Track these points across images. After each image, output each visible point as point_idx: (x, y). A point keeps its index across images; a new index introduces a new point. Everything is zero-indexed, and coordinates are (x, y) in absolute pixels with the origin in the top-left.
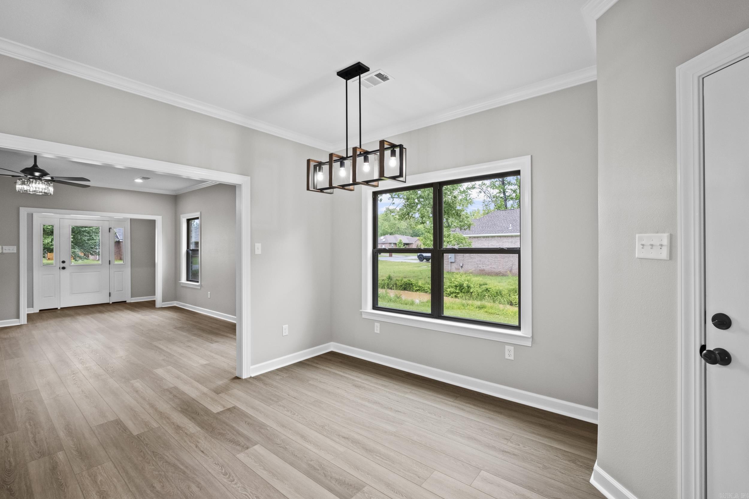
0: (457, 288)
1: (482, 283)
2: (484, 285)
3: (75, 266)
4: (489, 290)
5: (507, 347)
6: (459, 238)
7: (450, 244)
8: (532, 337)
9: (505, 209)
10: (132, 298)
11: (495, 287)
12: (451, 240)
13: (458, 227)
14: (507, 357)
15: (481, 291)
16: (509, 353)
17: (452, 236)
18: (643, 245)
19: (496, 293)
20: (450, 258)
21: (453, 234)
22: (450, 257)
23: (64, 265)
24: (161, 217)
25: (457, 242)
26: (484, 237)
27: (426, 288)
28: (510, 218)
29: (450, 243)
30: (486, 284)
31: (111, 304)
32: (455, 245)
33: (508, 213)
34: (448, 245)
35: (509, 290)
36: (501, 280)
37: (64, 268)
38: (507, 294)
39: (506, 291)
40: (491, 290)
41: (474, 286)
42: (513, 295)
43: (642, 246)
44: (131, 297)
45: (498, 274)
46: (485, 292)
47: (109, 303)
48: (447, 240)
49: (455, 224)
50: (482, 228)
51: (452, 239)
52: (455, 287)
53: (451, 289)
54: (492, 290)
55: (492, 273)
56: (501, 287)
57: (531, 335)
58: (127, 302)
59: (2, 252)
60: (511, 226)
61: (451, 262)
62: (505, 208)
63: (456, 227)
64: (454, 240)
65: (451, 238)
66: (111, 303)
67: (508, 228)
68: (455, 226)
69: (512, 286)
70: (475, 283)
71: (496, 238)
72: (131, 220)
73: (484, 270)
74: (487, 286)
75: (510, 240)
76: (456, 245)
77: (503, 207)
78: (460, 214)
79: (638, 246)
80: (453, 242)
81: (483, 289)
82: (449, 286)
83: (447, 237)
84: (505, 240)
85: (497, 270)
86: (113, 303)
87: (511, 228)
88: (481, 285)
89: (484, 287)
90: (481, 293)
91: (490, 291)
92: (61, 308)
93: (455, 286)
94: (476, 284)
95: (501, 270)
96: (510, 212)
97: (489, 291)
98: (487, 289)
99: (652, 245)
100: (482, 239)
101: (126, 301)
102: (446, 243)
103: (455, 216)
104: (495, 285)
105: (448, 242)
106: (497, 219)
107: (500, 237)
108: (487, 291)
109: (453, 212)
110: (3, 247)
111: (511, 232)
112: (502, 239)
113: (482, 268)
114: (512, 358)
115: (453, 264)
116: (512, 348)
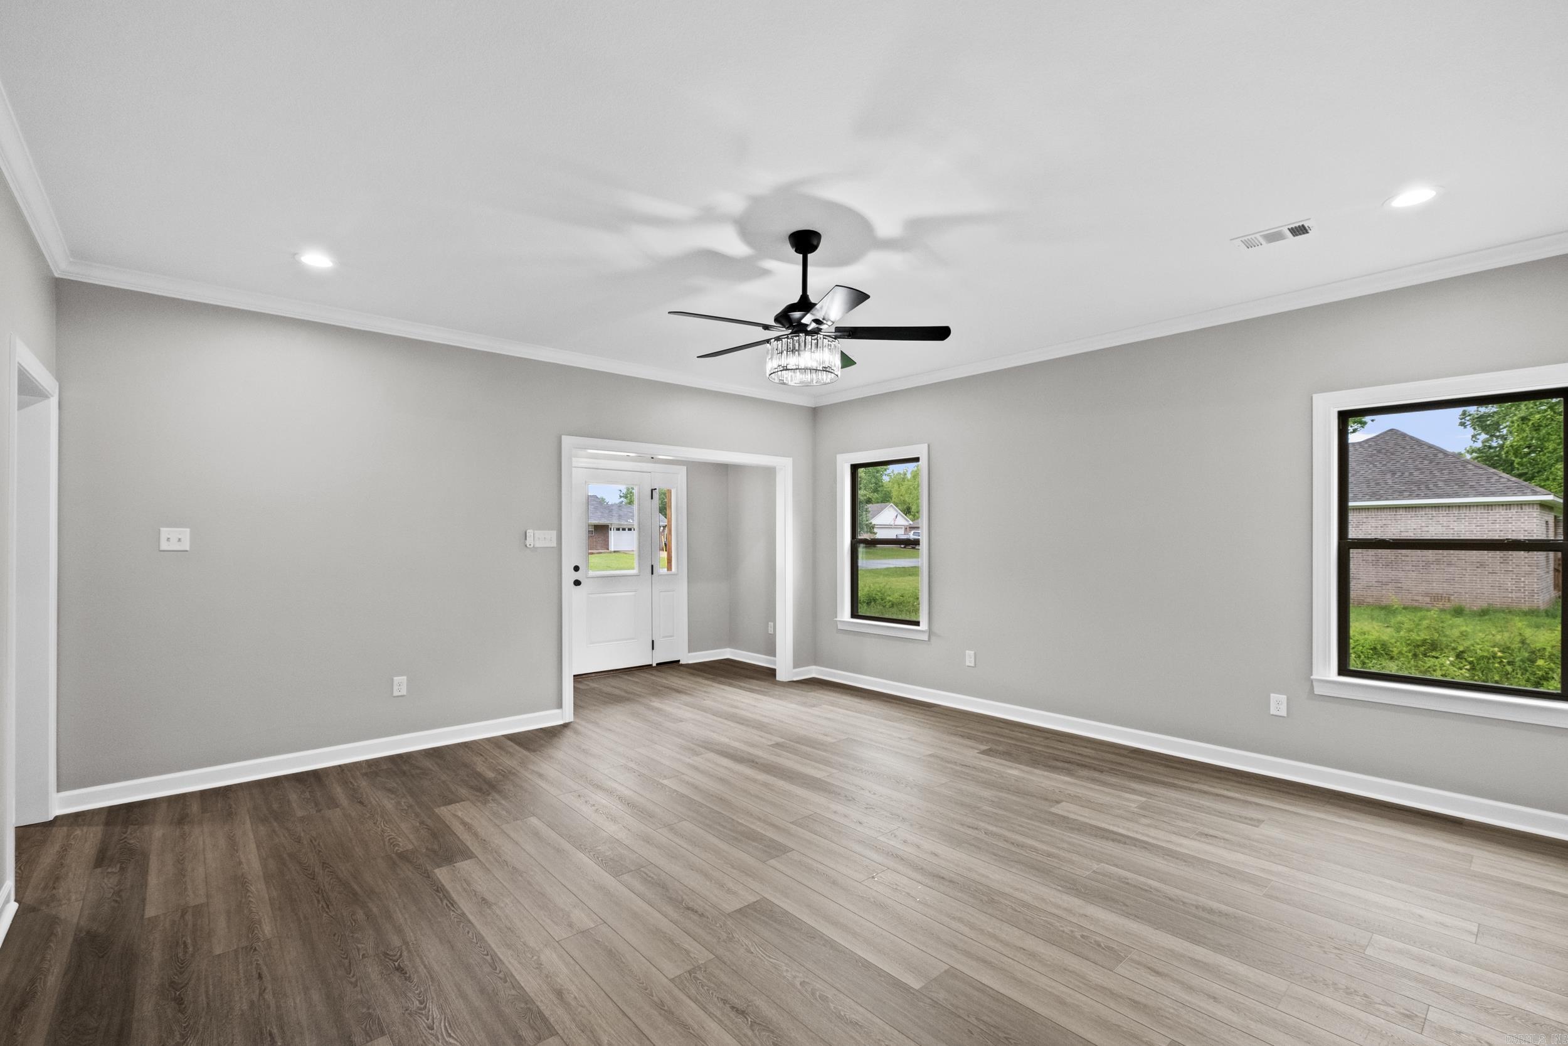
3: (596, 579)
10: (690, 654)
24: (791, 459)
31: (655, 667)
44: (689, 652)
86: (657, 664)
101: (679, 661)
110: (536, 531)
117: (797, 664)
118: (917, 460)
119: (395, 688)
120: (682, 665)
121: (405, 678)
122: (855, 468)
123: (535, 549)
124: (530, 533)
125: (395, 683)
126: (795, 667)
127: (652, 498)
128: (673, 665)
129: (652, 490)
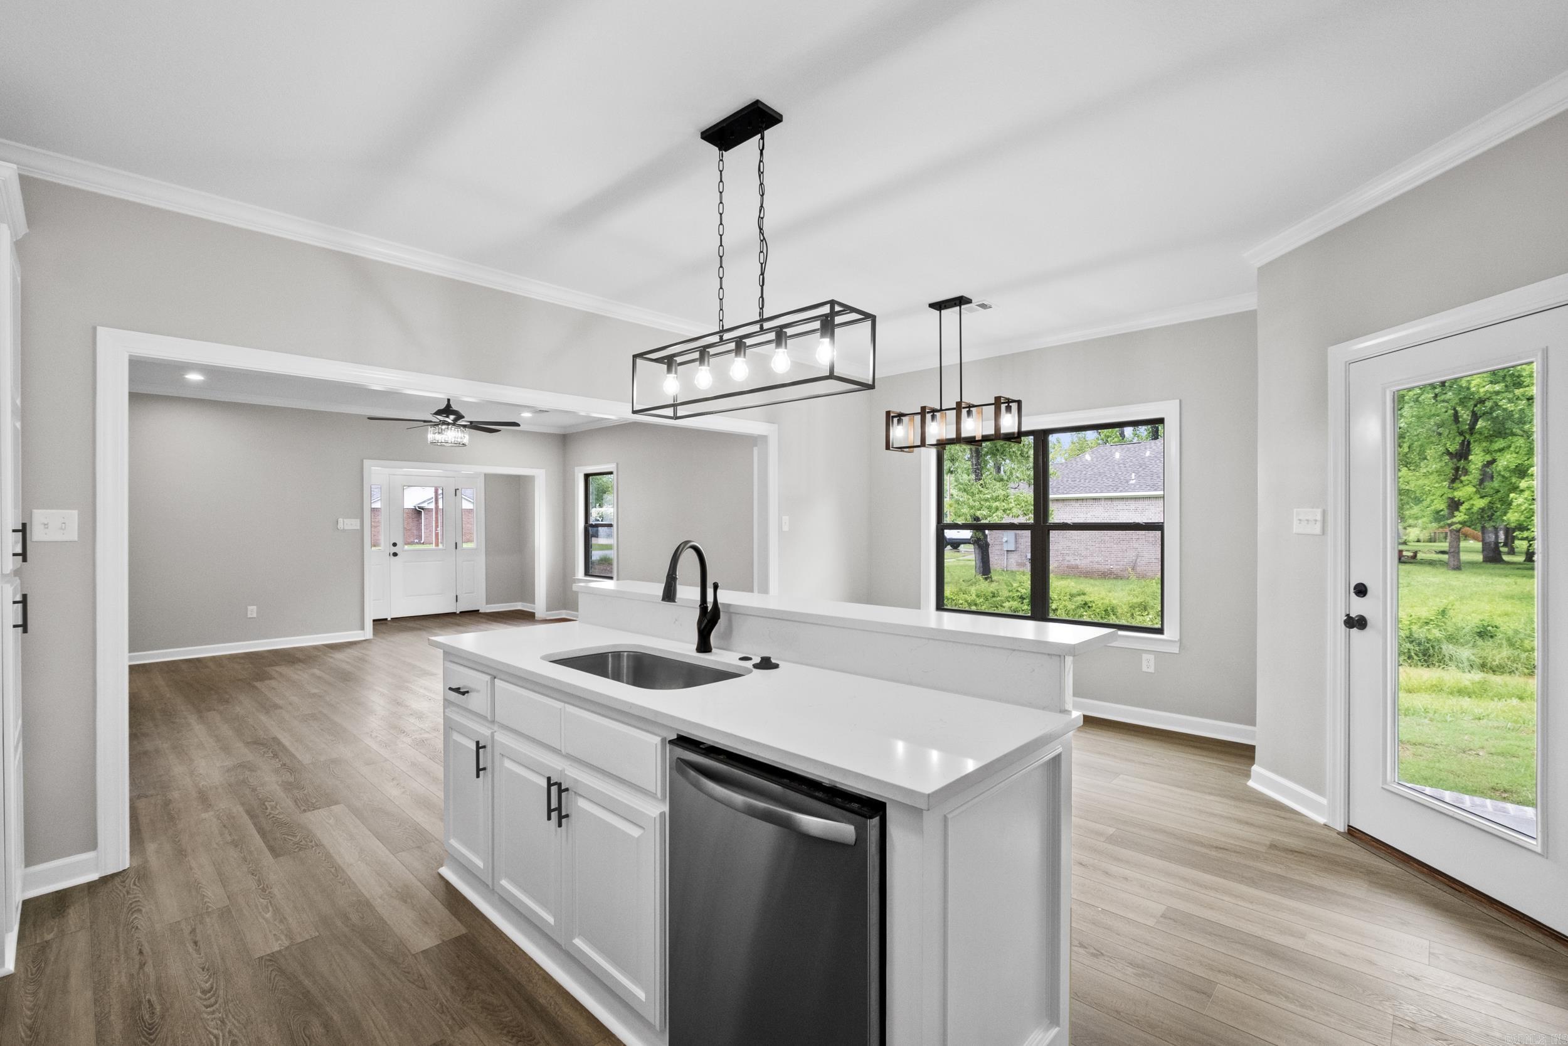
0: (1025, 601)
1: (1074, 591)
2: (1079, 595)
4: (1090, 605)
5: (1145, 656)
6: (1027, 502)
7: (1008, 515)
8: (1181, 640)
9: (1119, 441)
10: (488, 606)
11: (1102, 599)
12: (1011, 505)
13: (1024, 480)
14: (1145, 669)
15: (1073, 607)
16: (1148, 664)
17: (1013, 497)
18: (1300, 520)
19: (1105, 611)
20: (1006, 542)
21: (1014, 494)
22: (1005, 539)
23: (395, 550)
25: (1022, 509)
26: (1077, 500)
27: (961, 602)
28: (1131, 461)
29: (1008, 512)
30: (1084, 594)
32: (1019, 515)
33: (1129, 449)
34: (1005, 516)
35: (1131, 605)
36: (1113, 586)
37: (395, 554)
38: (1127, 613)
39: (1124, 607)
40: (1094, 605)
41: (1060, 597)
42: (1139, 615)
43: (1299, 522)
44: (487, 604)
45: (1106, 575)
46: (1082, 610)
47: (454, 613)
48: (1004, 506)
49: (1018, 475)
50: (1072, 481)
51: (1013, 505)
52: (1019, 600)
53: (1011, 603)
54: (1096, 605)
55: (1093, 572)
56: (1114, 599)
57: (1179, 638)
58: (480, 611)
59: (343, 529)
60: (1133, 478)
61: (1007, 551)
62: (1121, 438)
63: (1021, 480)
64: (1018, 506)
65: (1011, 503)
66: (458, 612)
67: (1127, 482)
68: (1017, 477)
69: (1138, 598)
70: (1061, 592)
71: (1103, 502)
72: (487, 476)
73: (1077, 567)
74: (1087, 598)
75: (1133, 505)
76: (1021, 516)
77: (1116, 437)
78: (1027, 453)
79: (1295, 522)
80: (1014, 510)
81: (1077, 604)
82: (1007, 598)
83: (1003, 501)
84: (1120, 505)
85: (1104, 568)
86: (461, 612)
87: (1133, 482)
88: (1072, 596)
89: (1079, 600)
90: (1073, 611)
91: (1092, 607)
92: (392, 619)
93: (1020, 598)
94: (1062, 594)
95: (1112, 567)
96: (1132, 449)
97: (1089, 607)
98: (1086, 604)
99: (1308, 520)
100: (1073, 503)
101: (478, 610)
102: (1001, 511)
103: (1016, 456)
104: (1101, 596)
105: (1004, 511)
106: (1105, 463)
107: (1111, 499)
108: (1086, 608)
109: (1014, 450)
110: (345, 520)
111: (1134, 490)
112: (1115, 503)
113: (1073, 562)
114: (1152, 670)
115: (1011, 555)
116: (1151, 657)
117: (548, 609)
118: (611, 473)
119: (249, 613)
120: (480, 613)
121: (255, 607)
122: (587, 476)
123: (344, 530)
124: (341, 520)
125: (249, 609)
126: (547, 611)
127: (456, 495)
128: (474, 613)
129: (456, 490)
